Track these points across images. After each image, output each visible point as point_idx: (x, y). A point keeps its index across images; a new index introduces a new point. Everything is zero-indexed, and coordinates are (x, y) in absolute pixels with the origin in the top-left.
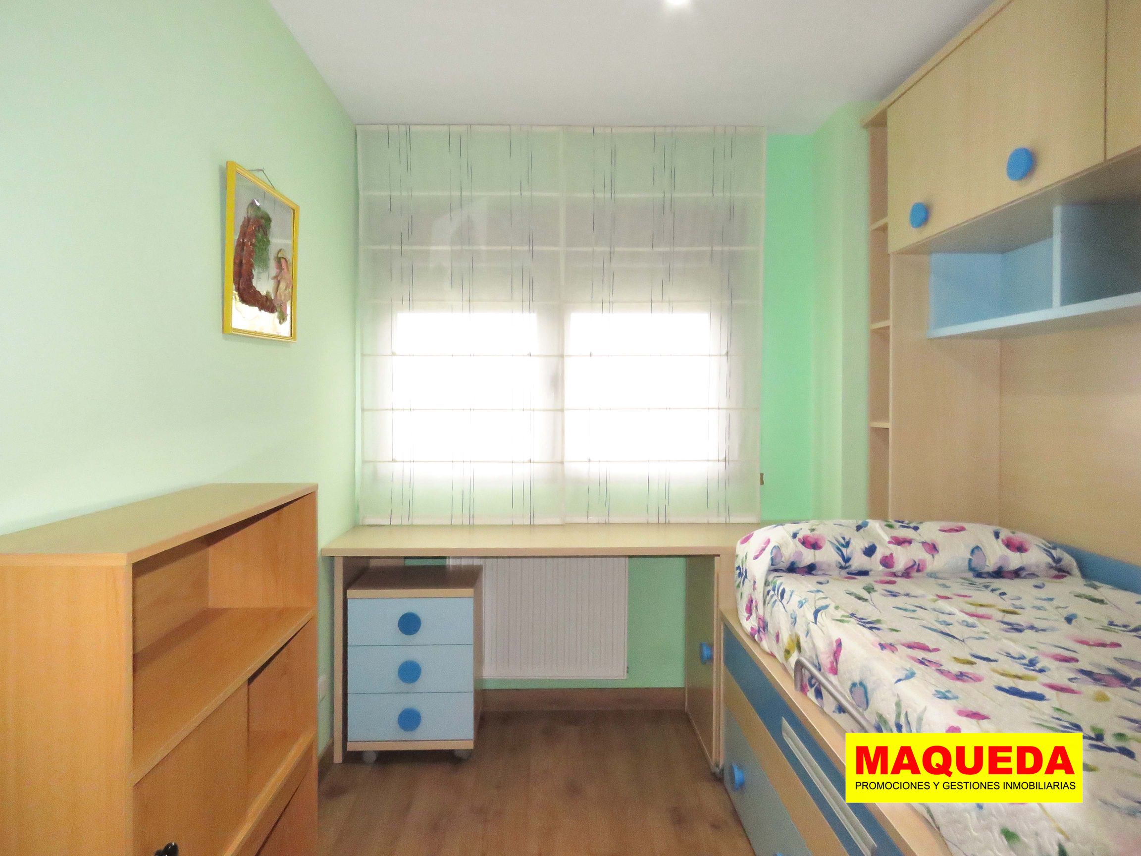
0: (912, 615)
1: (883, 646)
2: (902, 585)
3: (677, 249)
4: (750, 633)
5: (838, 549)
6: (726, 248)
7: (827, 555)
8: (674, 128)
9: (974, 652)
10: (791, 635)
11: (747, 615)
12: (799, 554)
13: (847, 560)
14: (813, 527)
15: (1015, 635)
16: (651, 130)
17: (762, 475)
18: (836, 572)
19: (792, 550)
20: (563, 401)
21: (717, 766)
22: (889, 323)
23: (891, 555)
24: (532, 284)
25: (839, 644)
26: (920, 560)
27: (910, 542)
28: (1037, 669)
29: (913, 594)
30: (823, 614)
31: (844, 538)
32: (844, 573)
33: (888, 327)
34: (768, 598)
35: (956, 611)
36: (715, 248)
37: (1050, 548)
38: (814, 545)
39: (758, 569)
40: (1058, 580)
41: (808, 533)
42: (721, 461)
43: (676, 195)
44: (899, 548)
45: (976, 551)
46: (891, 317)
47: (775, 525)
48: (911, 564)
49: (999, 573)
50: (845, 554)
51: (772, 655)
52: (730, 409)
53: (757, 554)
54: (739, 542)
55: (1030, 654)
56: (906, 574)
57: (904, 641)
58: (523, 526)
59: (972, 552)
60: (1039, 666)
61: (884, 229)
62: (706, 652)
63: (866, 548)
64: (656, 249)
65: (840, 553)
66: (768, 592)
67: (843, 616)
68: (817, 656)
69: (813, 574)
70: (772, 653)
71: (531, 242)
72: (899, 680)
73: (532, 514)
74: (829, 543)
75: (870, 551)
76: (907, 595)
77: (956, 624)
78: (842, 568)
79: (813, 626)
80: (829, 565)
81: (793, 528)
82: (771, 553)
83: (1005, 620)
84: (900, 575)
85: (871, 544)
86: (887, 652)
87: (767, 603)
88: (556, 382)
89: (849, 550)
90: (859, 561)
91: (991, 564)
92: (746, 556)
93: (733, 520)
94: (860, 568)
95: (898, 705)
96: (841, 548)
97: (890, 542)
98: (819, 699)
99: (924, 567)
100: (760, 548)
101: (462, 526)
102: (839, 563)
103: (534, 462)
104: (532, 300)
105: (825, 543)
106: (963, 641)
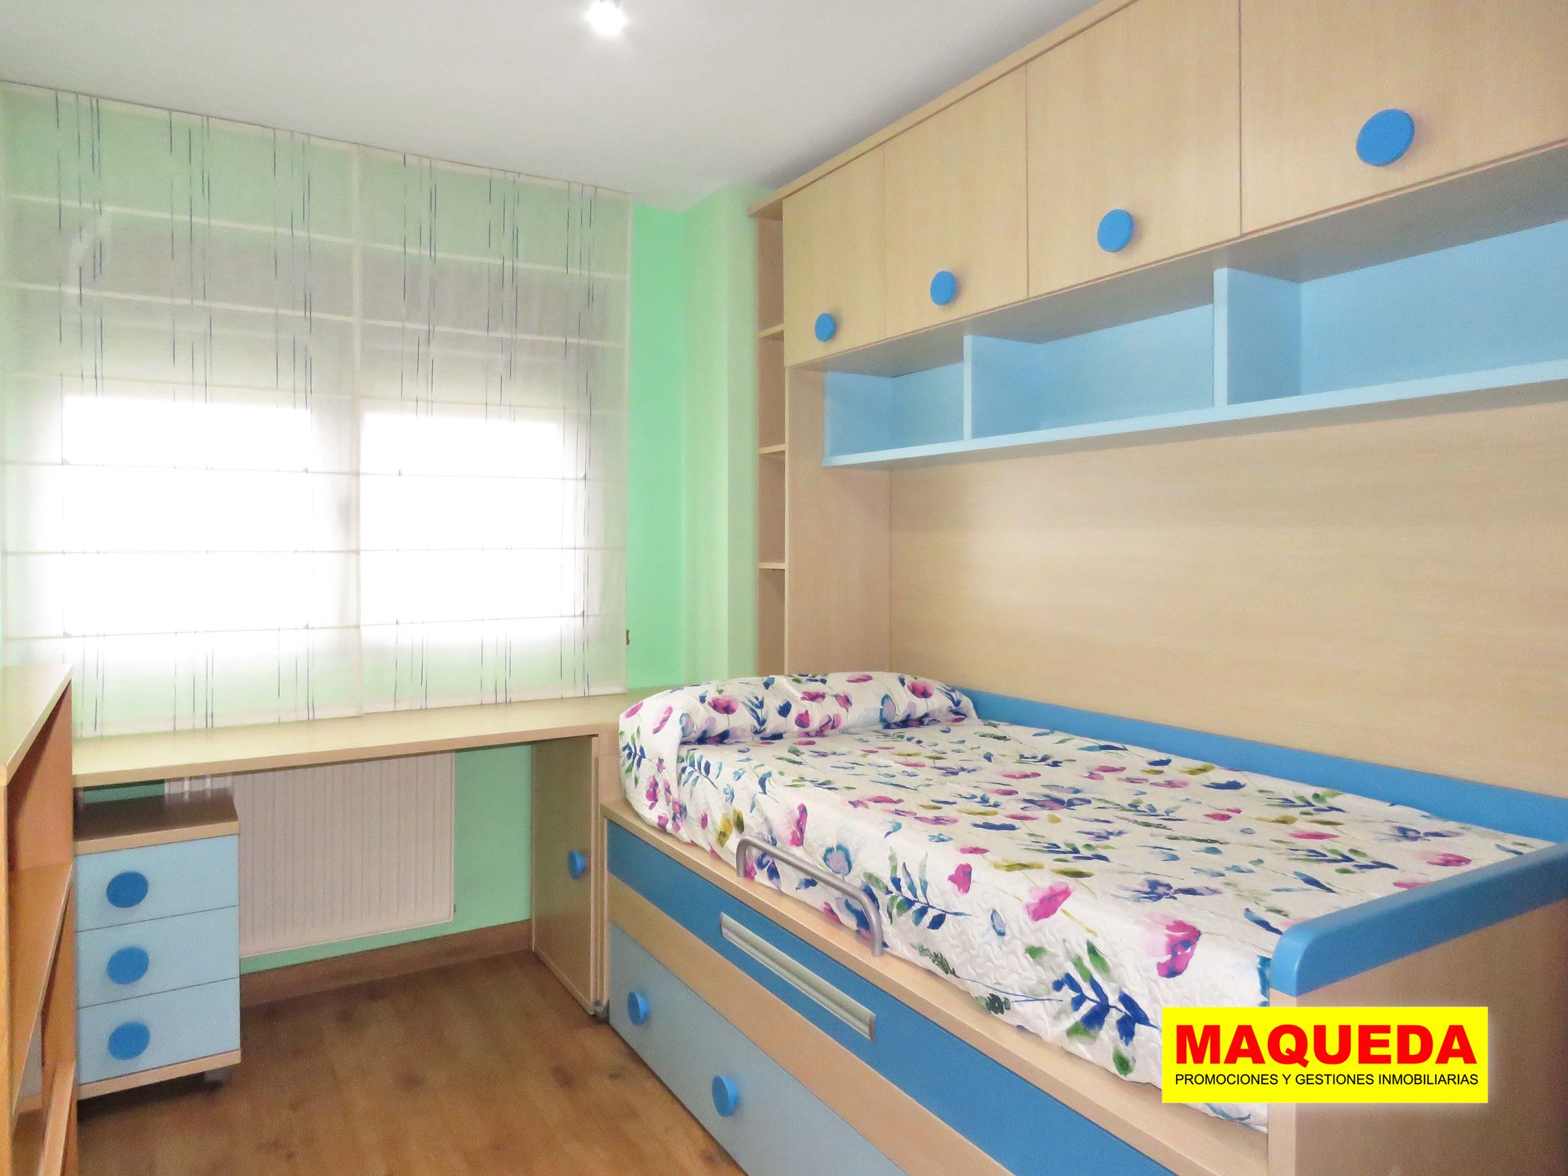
0: (853, 772)
1: (854, 804)
2: (821, 744)
3: (521, 336)
4: (659, 824)
5: (753, 710)
6: (583, 342)
7: (742, 720)
8: (517, 175)
9: (933, 798)
10: (725, 815)
11: (649, 803)
12: (712, 721)
13: (762, 722)
14: (720, 688)
15: (953, 778)
16: (486, 172)
17: (628, 632)
18: (749, 738)
19: (703, 717)
20: (358, 538)
21: (597, 1003)
22: (784, 447)
23: (807, 712)
24: (308, 365)
25: (803, 810)
26: (835, 715)
27: (823, 696)
28: (992, 805)
29: (838, 751)
30: (772, 782)
31: (757, 699)
32: (757, 738)
33: (783, 453)
34: (684, 777)
35: (892, 763)
36: (570, 340)
37: (949, 690)
38: (726, 708)
39: (665, 744)
40: (957, 724)
41: (717, 695)
42: (577, 616)
43: (520, 265)
44: (813, 703)
45: (886, 700)
46: (787, 440)
47: (670, 691)
48: (827, 720)
49: (906, 723)
50: (760, 716)
51: (693, 844)
52: (587, 548)
53: (657, 726)
54: (622, 716)
55: (979, 793)
56: (820, 733)
57: (869, 797)
58: (298, 723)
59: (883, 703)
60: (992, 802)
61: (779, 337)
62: (580, 862)
63: (780, 706)
64: (492, 334)
65: (755, 715)
66: (684, 770)
67: (794, 781)
68: (771, 831)
69: (725, 743)
70: (692, 841)
71: (308, 305)
72: (889, 833)
73: (310, 706)
74: (742, 704)
75: (785, 710)
76: (834, 753)
77: (897, 775)
78: (756, 732)
79: (761, 798)
80: (744, 731)
81: (699, 691)
82: (681, 721)
83: (937, 765)
84: (814, 734)
85: (785, 702)
86: (860, 809)
87: (682, 783)
88: (348, 512)
89: (764, 710)
90: (774, 723)
91: (900, 715)
92: (638, 731)
93: (594, 691)
94: (775, 732)
95: (892, 858)
96: (755, 709)
97: (803, 699)
98: (775, 879)
99: (839, 722)
100: (661, 719)
101: (194, 731)
102: (755, 727)
103: (313, 628)
104: (309, 391)
105: (738, 705)
106: (916, 790)
